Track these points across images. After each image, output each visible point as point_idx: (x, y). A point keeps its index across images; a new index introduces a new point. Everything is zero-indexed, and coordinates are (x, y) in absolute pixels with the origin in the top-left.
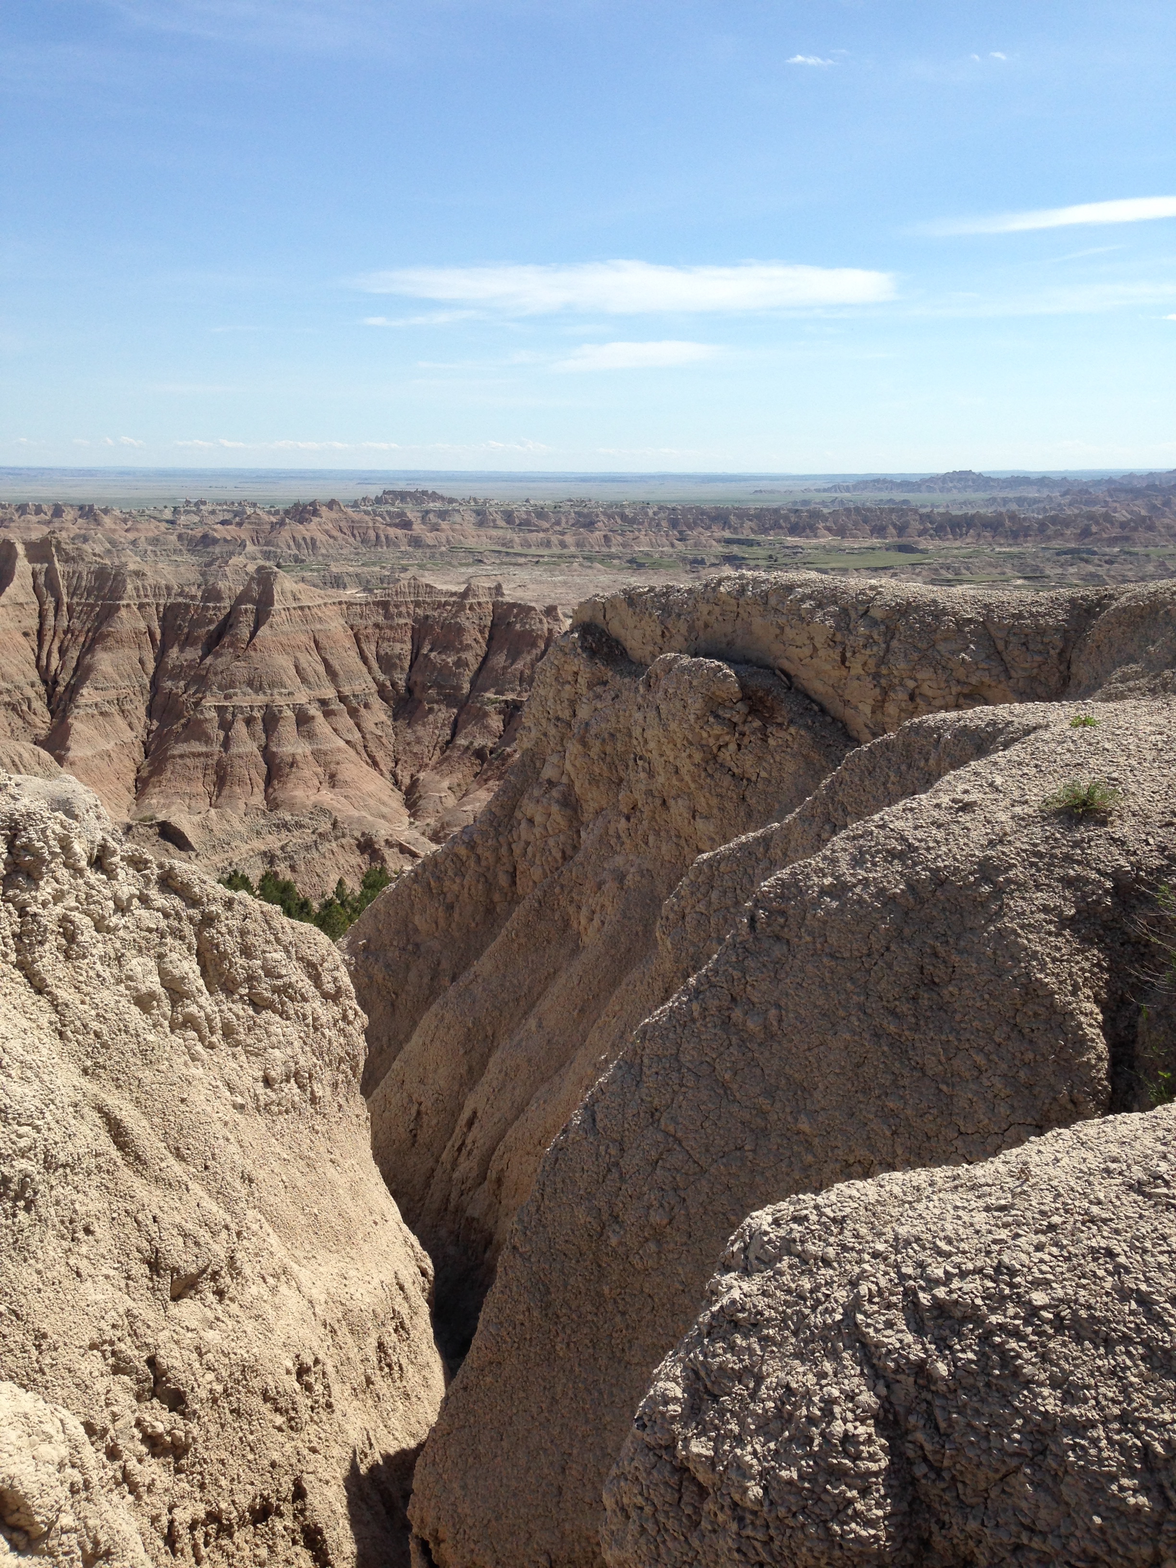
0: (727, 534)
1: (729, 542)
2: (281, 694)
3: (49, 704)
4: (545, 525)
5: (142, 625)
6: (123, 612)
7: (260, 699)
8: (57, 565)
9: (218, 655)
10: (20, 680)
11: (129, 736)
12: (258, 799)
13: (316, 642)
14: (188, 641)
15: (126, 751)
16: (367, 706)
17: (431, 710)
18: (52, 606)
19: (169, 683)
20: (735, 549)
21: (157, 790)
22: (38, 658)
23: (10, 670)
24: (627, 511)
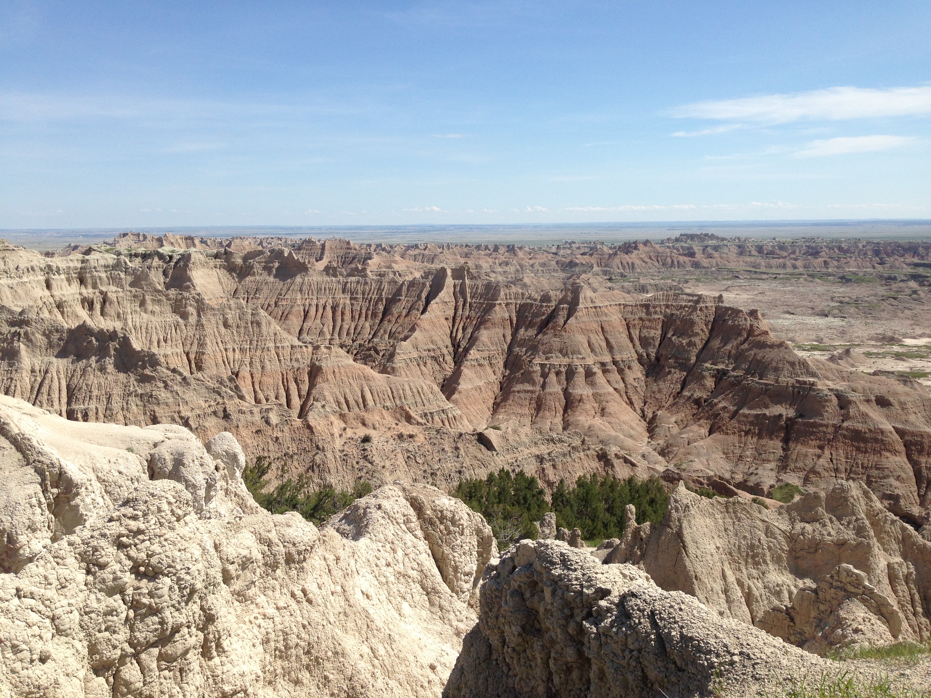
0: (916, 260)
1: (917, 265)
2: (578, 358)
3: (454, 358)
4: (785, 254)
5: (507, 315)
6: (497, 308)
7: (565, 361)
8: (467, 281)
9: (545, 334)
10: (441, 344)
11: (492, 378)
12: (558, 420)
13: (602, 328)
14: (530, 325)
15: (490, 387)
16: (629, 368)
17: (670, 372)
18: (462, 303)
19: (517, 349)
20: (921, 271)
21: (503, 410)
22: (452, 332)
23: (436, 338)
24: (843, 245)
